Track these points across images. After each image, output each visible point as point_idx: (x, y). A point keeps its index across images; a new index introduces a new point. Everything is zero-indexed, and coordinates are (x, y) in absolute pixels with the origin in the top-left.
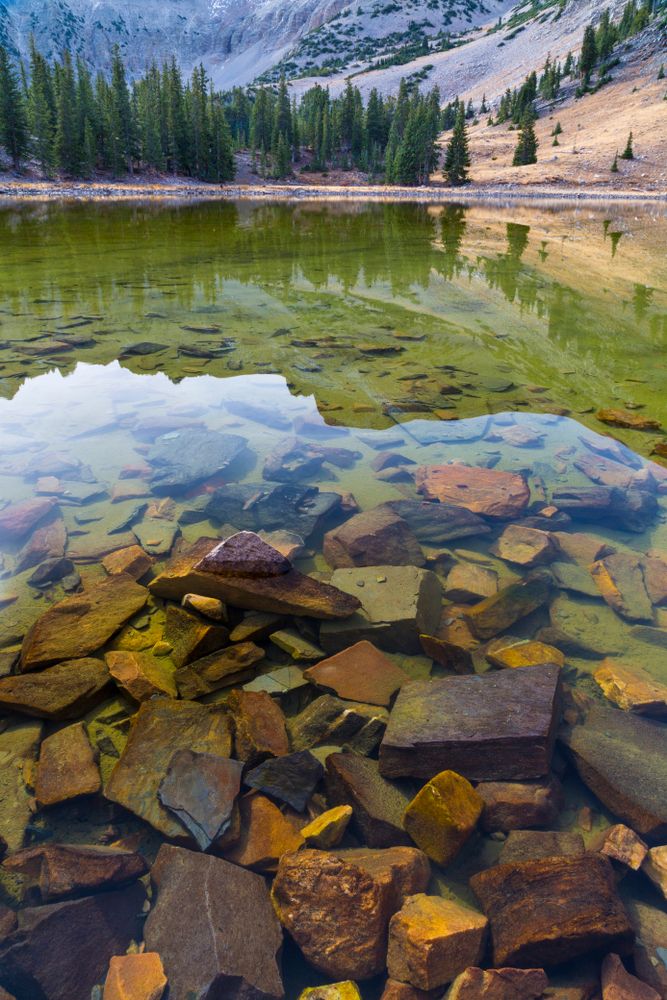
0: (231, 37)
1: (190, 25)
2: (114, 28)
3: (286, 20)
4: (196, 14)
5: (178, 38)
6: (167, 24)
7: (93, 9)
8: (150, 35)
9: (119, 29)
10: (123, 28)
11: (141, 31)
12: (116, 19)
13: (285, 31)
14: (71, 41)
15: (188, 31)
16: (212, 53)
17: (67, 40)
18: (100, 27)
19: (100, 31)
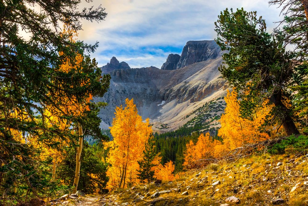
0: (164, 96)
1: (148, 91)
2: (123, 93)
3: (186, 92)
4: (150, 88)
5: (144, 96)
6: (141, 91)
7: (115, 86)
8: (135, 95)
9: (124, 93)
10: (126, 92)
11: (132, 94)
12: (123, 89)
13: (186, 96)
14: (110, 97)
15: (148, 93)
16: (157, 101)
17: (108, 97)
18: (118, 92)
19: (118, 93)
